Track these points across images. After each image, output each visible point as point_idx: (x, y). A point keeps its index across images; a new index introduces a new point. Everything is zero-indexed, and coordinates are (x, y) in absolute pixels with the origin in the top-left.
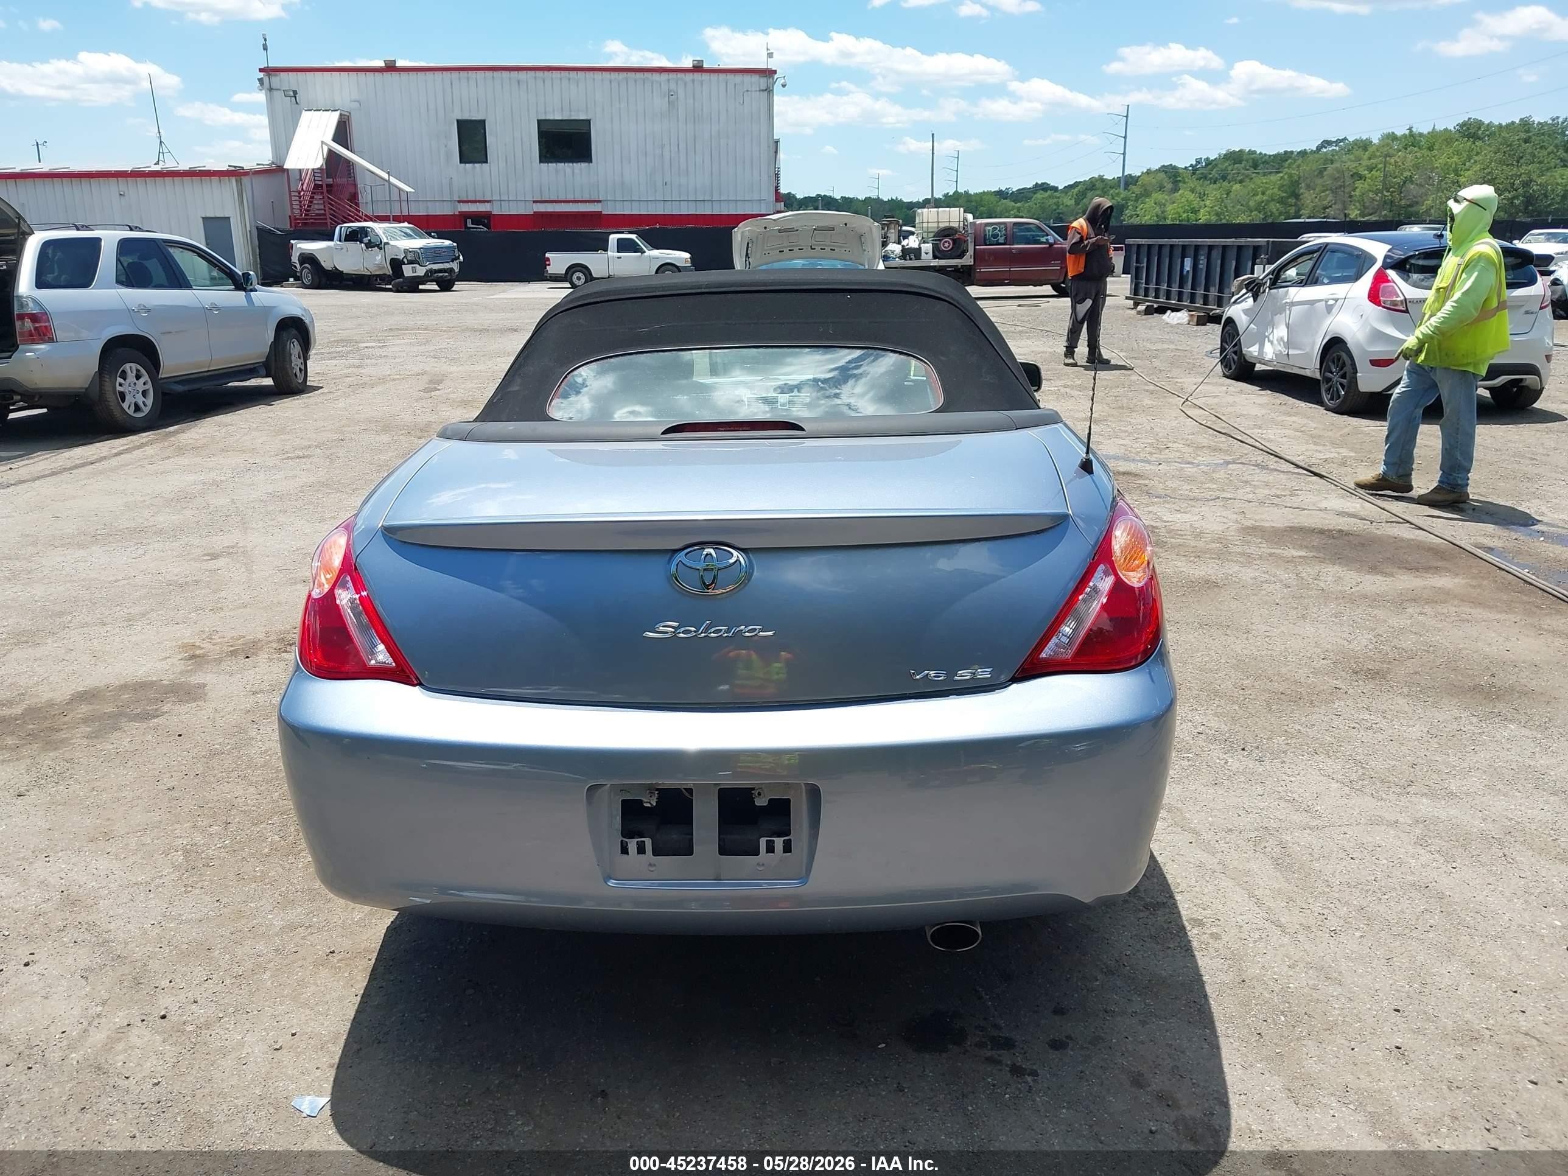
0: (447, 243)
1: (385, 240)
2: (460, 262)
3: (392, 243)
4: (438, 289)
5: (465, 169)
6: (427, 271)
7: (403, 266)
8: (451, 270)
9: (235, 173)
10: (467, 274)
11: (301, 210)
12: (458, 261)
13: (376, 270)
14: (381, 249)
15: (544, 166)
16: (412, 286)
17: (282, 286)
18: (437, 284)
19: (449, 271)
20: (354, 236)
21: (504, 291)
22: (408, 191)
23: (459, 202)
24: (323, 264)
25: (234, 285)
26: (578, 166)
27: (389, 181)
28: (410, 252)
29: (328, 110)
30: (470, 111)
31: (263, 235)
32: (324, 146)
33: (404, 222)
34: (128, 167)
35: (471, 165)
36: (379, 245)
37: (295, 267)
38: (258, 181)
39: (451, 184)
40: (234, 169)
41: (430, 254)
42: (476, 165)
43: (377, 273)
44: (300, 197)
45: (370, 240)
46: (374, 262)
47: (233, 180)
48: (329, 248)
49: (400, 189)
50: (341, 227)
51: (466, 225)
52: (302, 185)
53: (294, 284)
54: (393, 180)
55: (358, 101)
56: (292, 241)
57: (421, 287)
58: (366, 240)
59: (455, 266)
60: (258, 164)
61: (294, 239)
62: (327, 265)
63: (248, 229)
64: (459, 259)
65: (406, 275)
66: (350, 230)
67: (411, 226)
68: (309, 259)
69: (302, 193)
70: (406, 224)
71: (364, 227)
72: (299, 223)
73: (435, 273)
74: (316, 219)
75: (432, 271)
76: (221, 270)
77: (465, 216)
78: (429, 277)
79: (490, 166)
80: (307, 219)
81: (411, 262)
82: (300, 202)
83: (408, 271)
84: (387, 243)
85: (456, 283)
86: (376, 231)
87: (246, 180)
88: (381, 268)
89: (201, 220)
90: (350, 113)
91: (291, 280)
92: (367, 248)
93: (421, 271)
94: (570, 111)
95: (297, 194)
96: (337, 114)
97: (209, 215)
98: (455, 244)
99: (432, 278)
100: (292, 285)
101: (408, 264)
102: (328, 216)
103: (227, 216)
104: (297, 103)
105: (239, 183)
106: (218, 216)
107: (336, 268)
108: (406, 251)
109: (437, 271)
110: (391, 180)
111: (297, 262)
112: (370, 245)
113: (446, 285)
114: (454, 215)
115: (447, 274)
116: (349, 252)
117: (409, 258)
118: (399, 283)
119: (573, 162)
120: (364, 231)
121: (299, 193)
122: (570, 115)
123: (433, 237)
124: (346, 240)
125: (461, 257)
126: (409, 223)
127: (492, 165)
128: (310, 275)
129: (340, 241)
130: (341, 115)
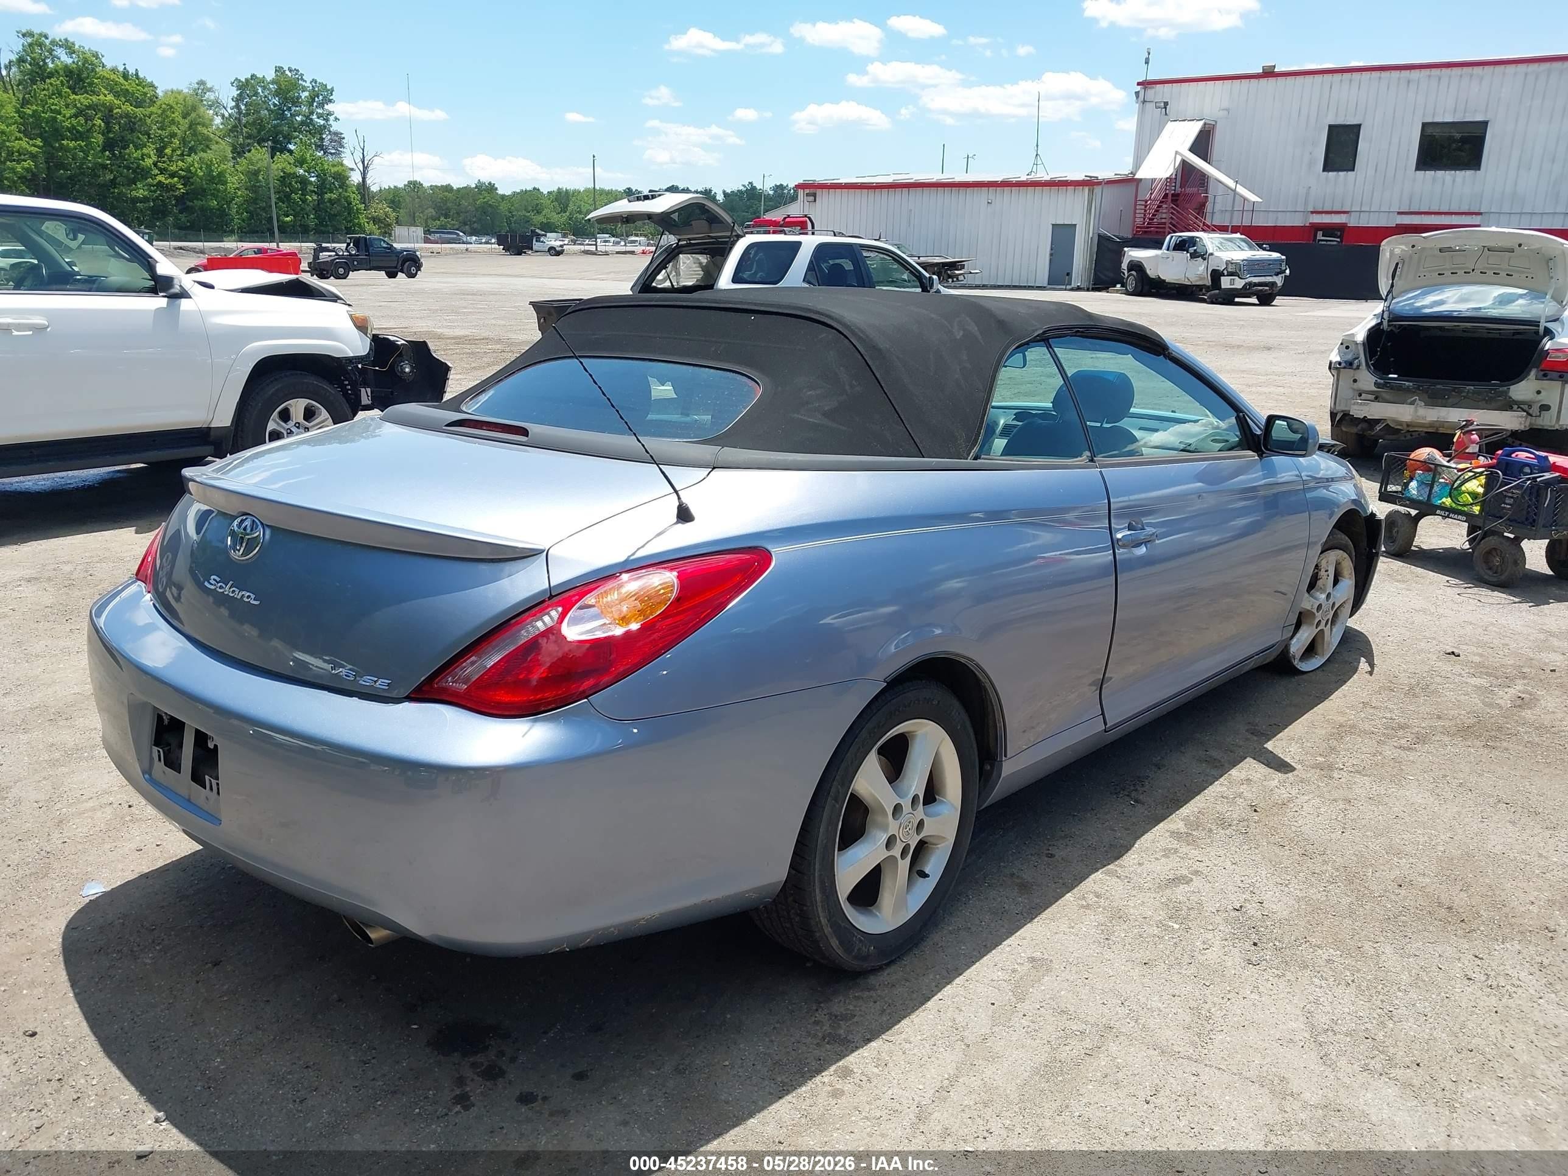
0: (1275, 255)
1: (1210, 251)
2: (1285, 276)
3: (1216, 254)
4: (1258, 302)
5: (1327, 179)
6: (1246, 284)
7: (1222, 278)
8: (1273, 284)
9: (1090, 183)
10: (1292, 289)
11: (1144, 219)
12: (1283, 275)
13: (1197, 281)
14: (1205, 259)
15: (1421, 173)
16: (1228, 298)
17: (1108, 292)
18: (1257, 298)
19: (1270, 285)
20: (1181, 246)
21: (1326, 309)
22: (1254, 200)
23: (1312, 212)
24: (1148, 272)
25: (921, 287)
26: (1460, 175)
27: (1234, 191)
28: (1232, 263)
29: (1193, 120)
30: (1346, 116)
31: (1103, 240)
32: (1178, 156)
33: (1236, 233)
34: (999, 178)
35: (1335, 173)
36: (1204, 256)
37: (1124, 274)
38: (1108, 191)
39: (1308, 194)
40: (1089, 179)
41: (1253, 266)
42: (1341, 173)
43: (1198, 283)
44: (1146, 206)
45: (1195, 250)
46: (1195, 272)
47: (1086, 189)
48: (1157, 256)
49: (1245, 199)
50: (1172, 237)
51: (1315, 236)
52: (1151, 194)
53: (1121, 290)
54: (1240, 189)
55: (1226, 110)
56: (1126, 249)
57: (1237, 300)
58: (1191, 250)
59: (1279, 280)
60: (1116, 175)
61: (1128, 247)
62: (1151, 273)
63: (1091, 235)
64: (1285, 272)
65: (1223, 287)
66: (1180, 239)
67: (1243, 237)
68: (1137, 267)
69: (1149, 202)
70: (1238, 235)
71: (1193, 237)
72: (1139, 231)
73: (1254, 286)
74: (1157, 228)
75: (1250, 284)
76: (911, 272)
77: (1316, 228)
78: (1246, 292)
79: (1356, 175)
80: (1148, 228)
81: (1231, 274)
82: (1145, 211)
83: (1226, 283)
84: (1212, 254)
85: (1277, 297)
86: (1204, 242)
87: (1098, 190)
88: (1201, 279)
89: (1051, 227)
90: (1216, 122)
91: (1119, 286)
92: (1191, 258)
93: (1239, 284)
94: (1465, 113)
95: (1143, 203)
96: (1201, 123)
97: (1058, 223)
98: (1284, 257)
99: (1250, 291)
100: (1117, 291)
101: (1227, 275)
102: (1168, 225)
103: (1074, 223)
104: (1166, 114)
105: (1091, 192)
106: (1066, 223)
107: (1159, 277)
108: (1228, 263)
109: (1256, 285)
110: (1237, 190)
111: (1126, 268)
112: (1194, 256)
113: (1266, 300)
114: (1305, 226)
115: (1267, 288)
116: (1174, 262)
117: (1230, 270)
118: (1215, 294)
119: (1455, 170)
120: (1192, 241)
121: (1146, 202)
122: (1464, 117)
123: (1264, 249)
124: (1174, 249)
125: (1288, 271)
126: (1241, 234)
127: (1358, 173)
128: (1134, 282)
129: (1168, 250)
130: (1205, 124)
